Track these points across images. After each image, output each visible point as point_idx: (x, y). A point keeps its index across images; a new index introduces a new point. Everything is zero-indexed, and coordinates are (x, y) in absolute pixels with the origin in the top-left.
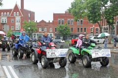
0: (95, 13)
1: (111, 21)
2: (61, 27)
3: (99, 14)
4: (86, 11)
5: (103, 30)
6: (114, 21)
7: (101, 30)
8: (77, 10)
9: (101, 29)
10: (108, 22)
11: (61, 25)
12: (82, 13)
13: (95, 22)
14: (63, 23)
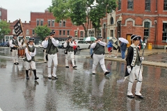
0: (79, 14)
1: (96, 24)
2: (39, 28)
3: (83, 15)
4: (69, 10)
5: (88, 33)
6: (101, 24)
7: (86, 34)
8: (59, 10)
9: (86, 32)
10: (94, 25)
11: (39, 26)
12: (65, 13)
13: (79, 23)
14: (42, 25)
